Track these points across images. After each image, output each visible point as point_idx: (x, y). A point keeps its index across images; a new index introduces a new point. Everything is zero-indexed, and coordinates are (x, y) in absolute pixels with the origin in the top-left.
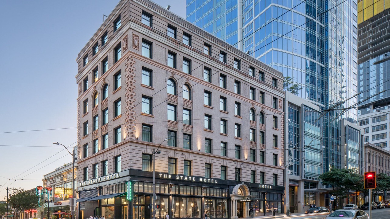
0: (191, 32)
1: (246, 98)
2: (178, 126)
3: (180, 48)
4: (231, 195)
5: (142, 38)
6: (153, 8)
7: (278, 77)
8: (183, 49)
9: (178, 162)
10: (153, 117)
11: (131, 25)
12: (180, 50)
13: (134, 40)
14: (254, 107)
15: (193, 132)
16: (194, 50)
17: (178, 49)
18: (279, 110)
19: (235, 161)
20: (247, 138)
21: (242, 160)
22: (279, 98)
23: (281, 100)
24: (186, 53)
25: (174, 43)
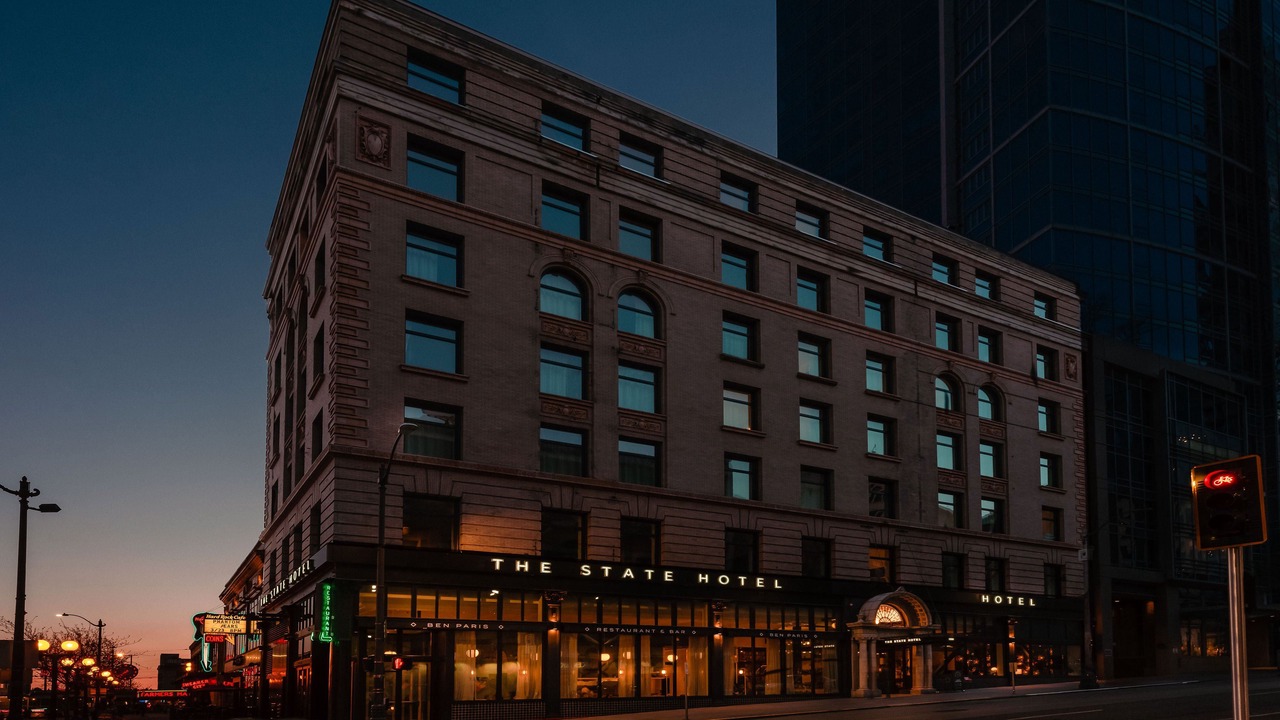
0: (658, 136)
1: (918, 345)
2: (593, 413)
3: (602, 178)
4: (849, 625)
5: (409, 134)
6: (464, 45)
7: (1060, 291)
8: (617, 183)
9: (593, 524)
10: (466, 382)
11: (347, 86)
12: (601, 184)
13: (362, 134)
14: (954, 371)
15: (666, 434)
16: (670, 190)
17: (594, 182)
18: (1064, 382)
19: (867, 525)
20: (922, 458)
21: (902, 521)
22: (1062, 351)
23: (1075, 357)
24: (636, 196)
25: (575, 161)
